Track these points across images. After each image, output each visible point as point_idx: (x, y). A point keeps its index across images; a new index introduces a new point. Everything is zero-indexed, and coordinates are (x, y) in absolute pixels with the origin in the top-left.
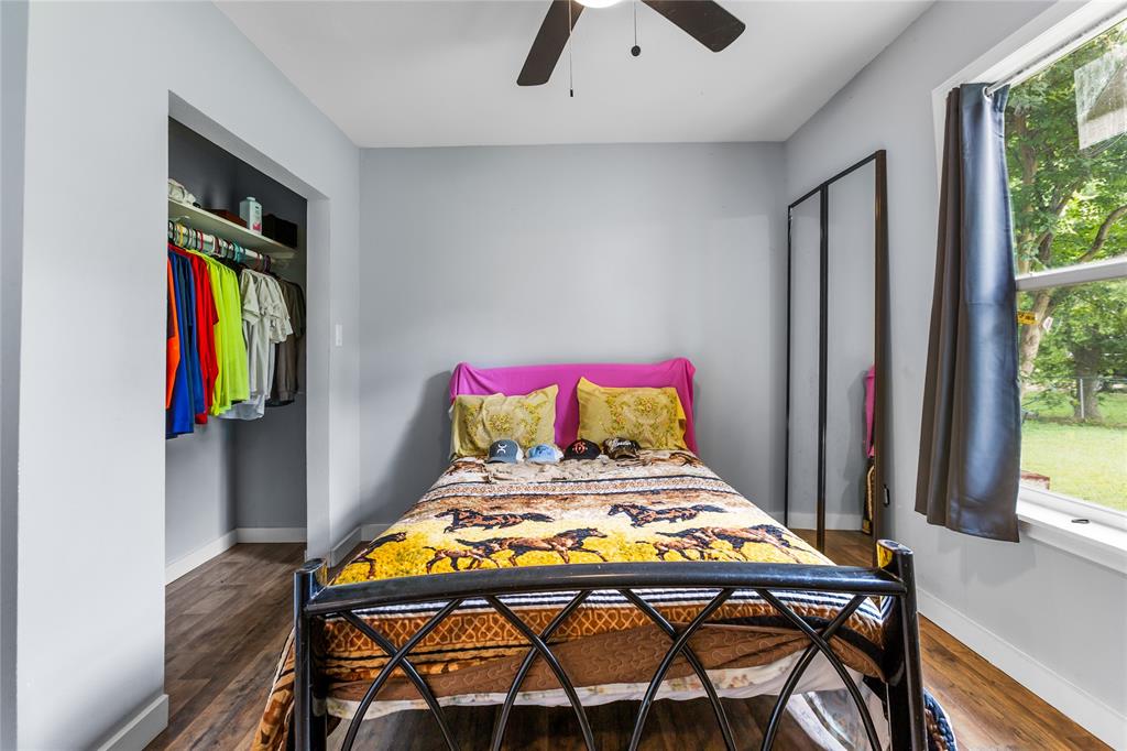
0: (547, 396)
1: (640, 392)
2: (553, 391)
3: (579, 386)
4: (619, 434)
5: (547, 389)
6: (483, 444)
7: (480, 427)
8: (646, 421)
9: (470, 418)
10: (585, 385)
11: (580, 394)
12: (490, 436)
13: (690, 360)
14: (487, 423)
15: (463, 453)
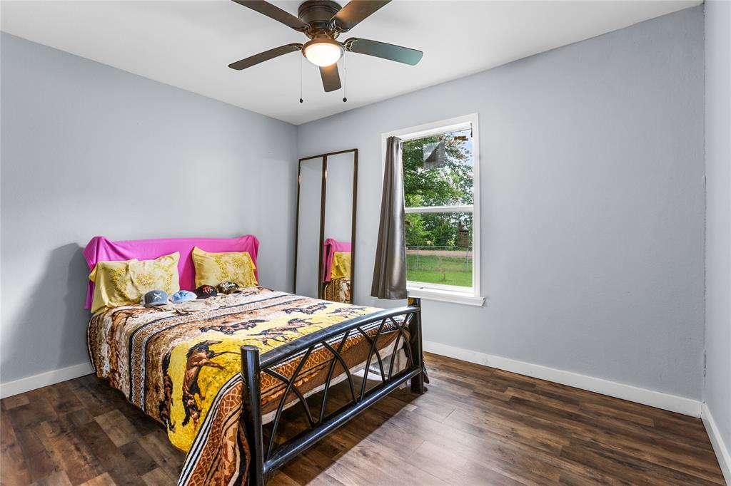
0: (173, 259)
1: (232, 254)
2: (176, 256)
3: (194, 252)
4: (225, 280)
5: (173, 255)
6: (132, 296)
7: (129, 284)
8: (240, 271)
9: (118, 278)
10: (198, 252)
11: (195, 257)
12: (137, 289)
13: (255, 235)
14: (135, 281)
15: (113, 304)
